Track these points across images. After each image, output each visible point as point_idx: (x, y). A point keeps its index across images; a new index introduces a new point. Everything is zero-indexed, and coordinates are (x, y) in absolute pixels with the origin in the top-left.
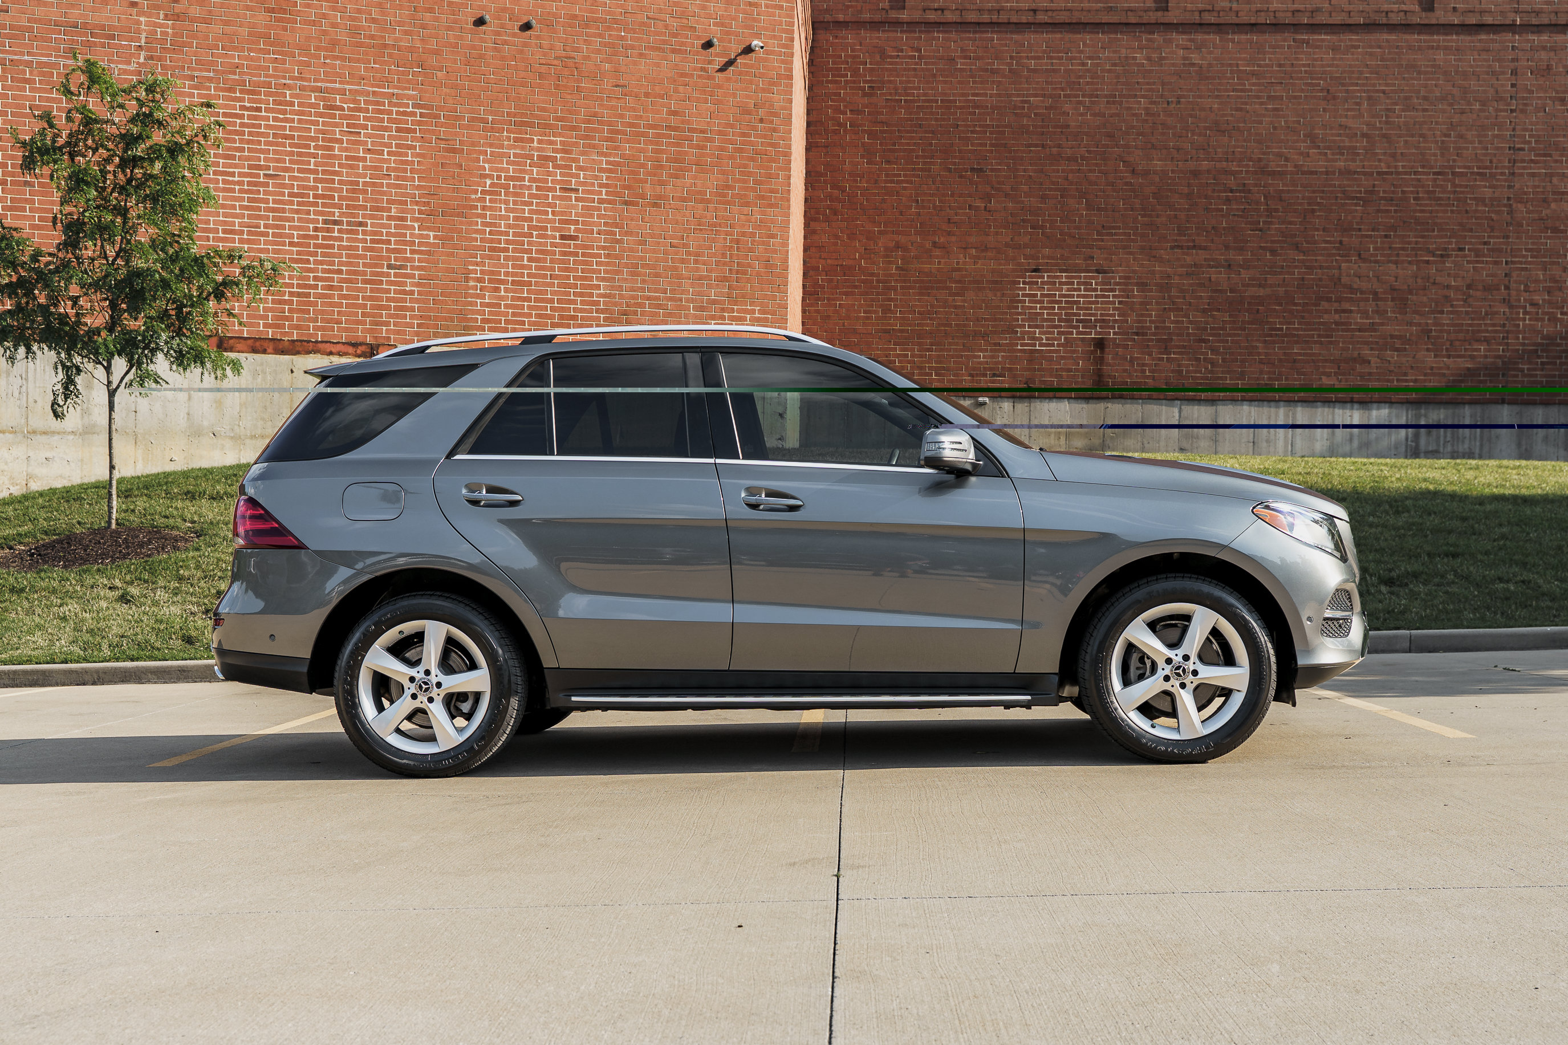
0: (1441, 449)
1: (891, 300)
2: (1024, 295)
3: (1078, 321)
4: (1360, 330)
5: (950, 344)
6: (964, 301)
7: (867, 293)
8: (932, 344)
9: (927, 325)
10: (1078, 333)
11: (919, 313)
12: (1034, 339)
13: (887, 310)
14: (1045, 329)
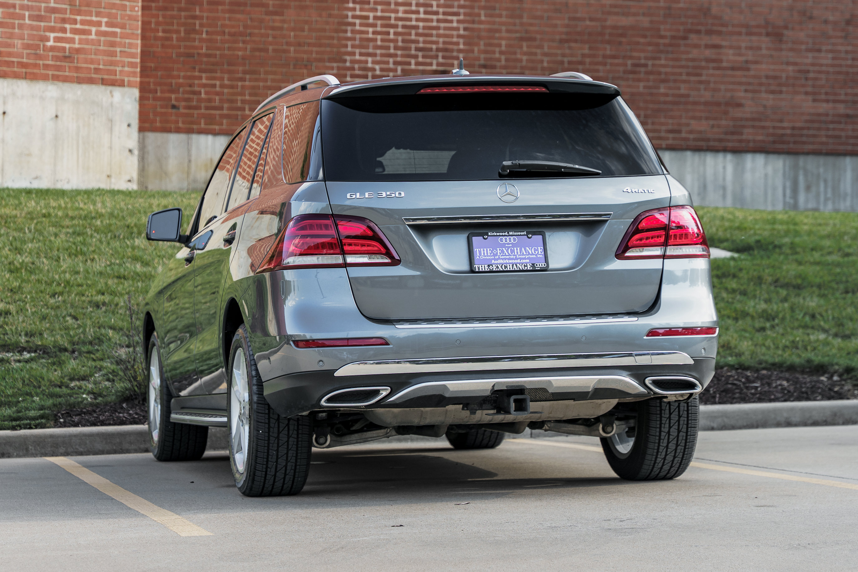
0: (822, 207)
1: (195, 17)
2: (354, 17)
3: (417, 49)
4: (733, 69)
5: (266, 73)
6: (283, 21)
7: (165, 9)
8: (245, 72)
9: (239, 49)
10: (417, 64)
11: (230, 34)
12: (367, 69)
13: (190, 30)
14: (378, 58)
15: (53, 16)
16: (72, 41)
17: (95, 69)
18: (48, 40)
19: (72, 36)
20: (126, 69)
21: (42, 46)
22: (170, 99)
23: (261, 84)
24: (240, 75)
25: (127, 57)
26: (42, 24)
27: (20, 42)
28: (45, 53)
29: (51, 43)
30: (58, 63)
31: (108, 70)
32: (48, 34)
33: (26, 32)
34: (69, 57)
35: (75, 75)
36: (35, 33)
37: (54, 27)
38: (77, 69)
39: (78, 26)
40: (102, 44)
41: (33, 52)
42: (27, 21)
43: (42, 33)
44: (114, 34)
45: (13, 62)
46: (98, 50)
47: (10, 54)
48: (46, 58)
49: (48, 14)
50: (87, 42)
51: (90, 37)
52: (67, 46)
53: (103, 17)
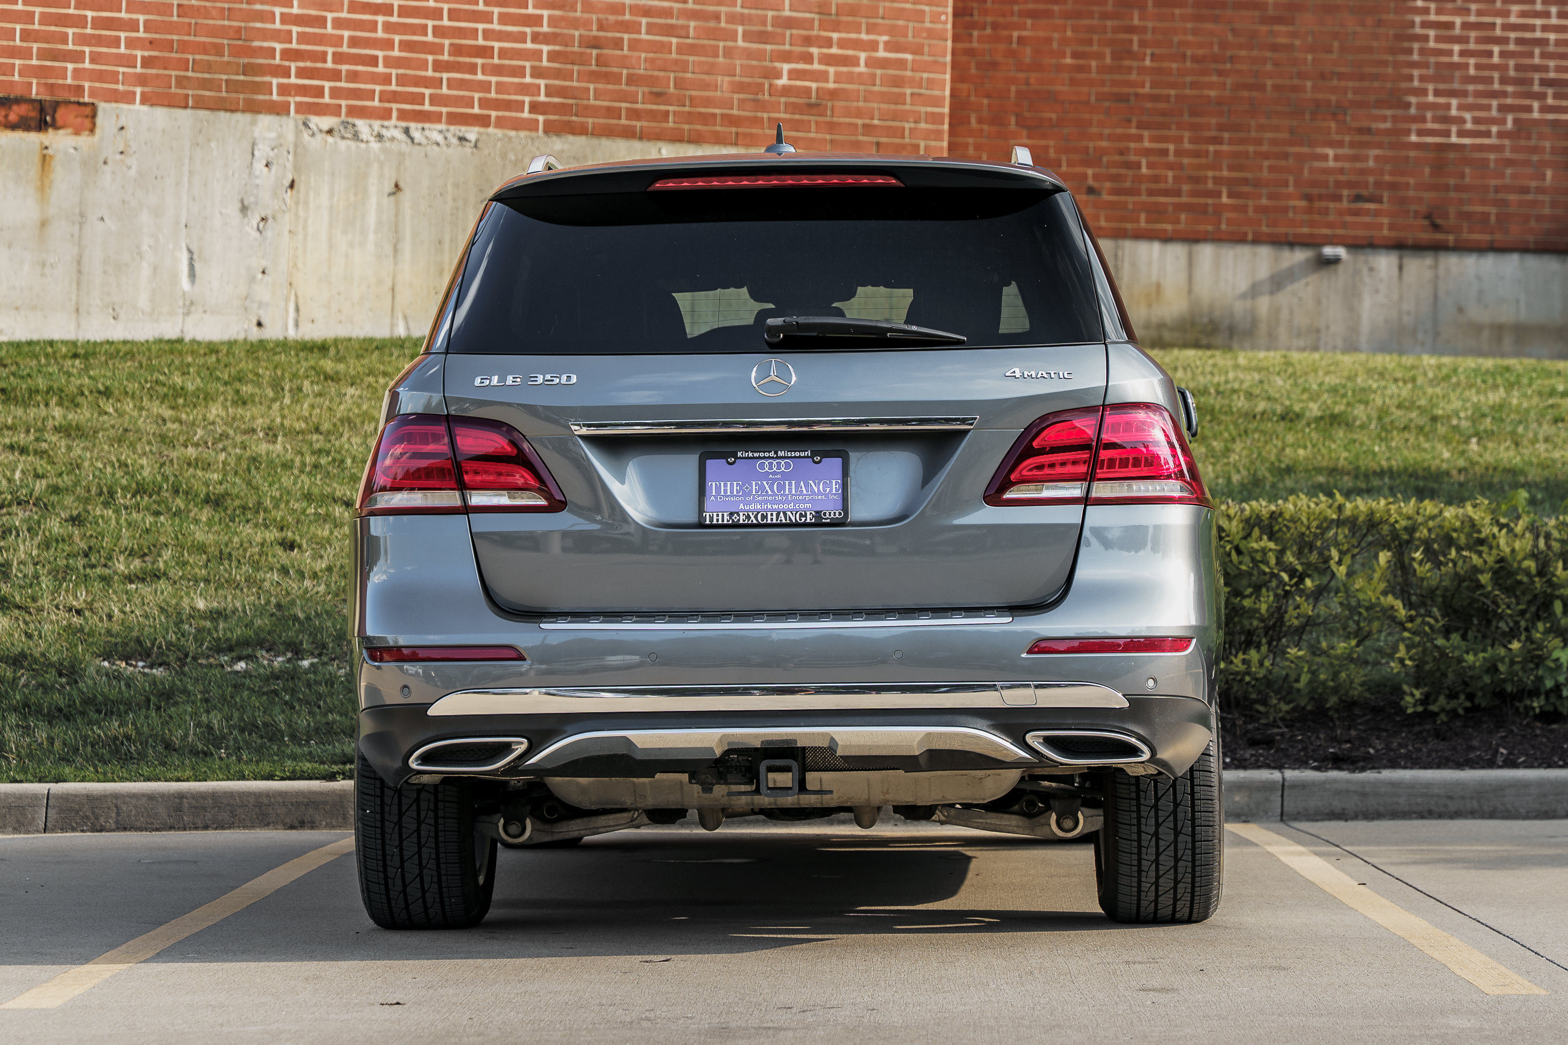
1: (1131, 29)
2: (1425, 25)
3: (1544, 82)
5: (1261, 128)
6: (1294, 35)
7: (1078, 15)
8: (1221, 128)
9: (1211, 86)
10: (1544, 109)
11: (1195, 59)
12: (1447, 120)
13: (1123, 52)
14: (1470, 100)
15: (788, 33)
16: (823, 76)
17: (864, 126)
18: (779, 76)
19: (822, 67)
20: (923, 125)
21: (767, 86)
22: (1085, 176)
23: (1251, 149)
24: (1213, 133)
25: (924, 105)
26: (768, 47)
27: (727, 79)
28: (773, 99)
29: (784, 81)
30: (797, 117)
31: (889, 128)
32: (777, 65)
33: (738, 62)
34: (817, 105)
35: (828, 137)
36: (754, 63)
37: (790, 52)
38: (832, 127)
39: (834, 50)
40: (878, 82)
41: (750, 96)
42: (740, 43)
43: (768, 64)
44: (902, 64)
45: (714, 115)
46: (871, 92)
47: (708, 102)
48: (774, 107)
49: (779, 30)
50: (851, 78)
51: (856, 69)
52: (814, 85)
53: (881, 34)
